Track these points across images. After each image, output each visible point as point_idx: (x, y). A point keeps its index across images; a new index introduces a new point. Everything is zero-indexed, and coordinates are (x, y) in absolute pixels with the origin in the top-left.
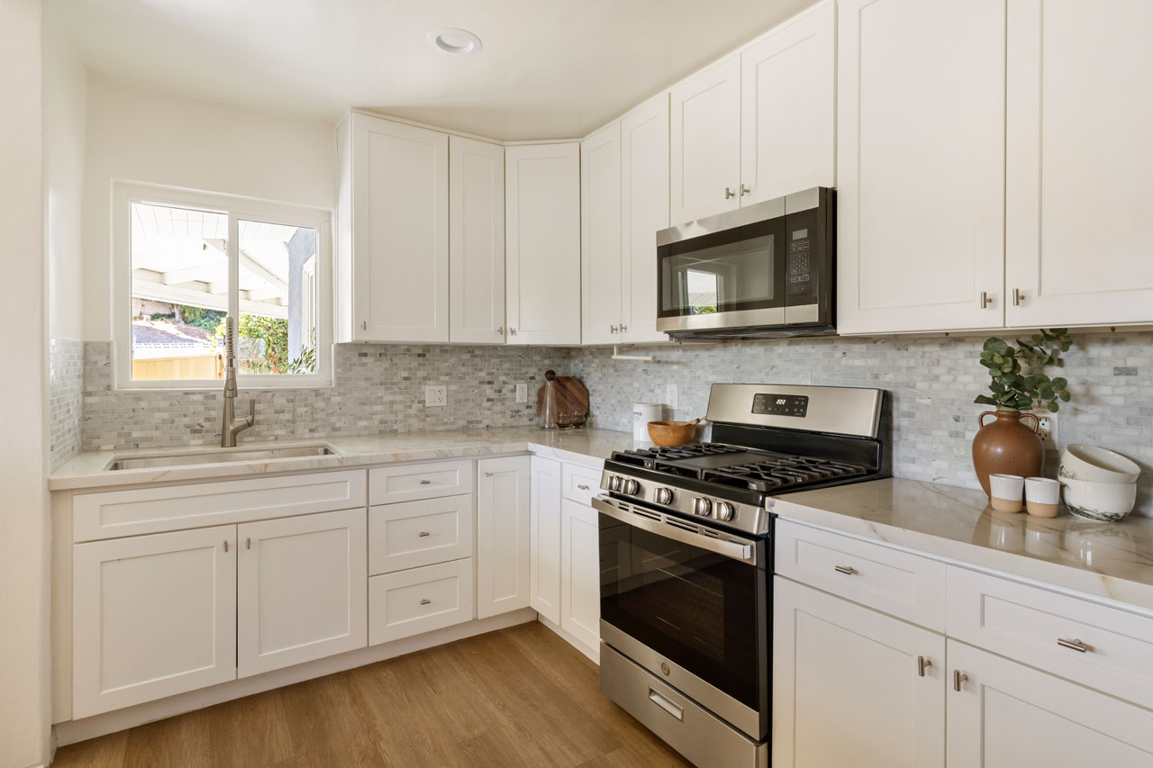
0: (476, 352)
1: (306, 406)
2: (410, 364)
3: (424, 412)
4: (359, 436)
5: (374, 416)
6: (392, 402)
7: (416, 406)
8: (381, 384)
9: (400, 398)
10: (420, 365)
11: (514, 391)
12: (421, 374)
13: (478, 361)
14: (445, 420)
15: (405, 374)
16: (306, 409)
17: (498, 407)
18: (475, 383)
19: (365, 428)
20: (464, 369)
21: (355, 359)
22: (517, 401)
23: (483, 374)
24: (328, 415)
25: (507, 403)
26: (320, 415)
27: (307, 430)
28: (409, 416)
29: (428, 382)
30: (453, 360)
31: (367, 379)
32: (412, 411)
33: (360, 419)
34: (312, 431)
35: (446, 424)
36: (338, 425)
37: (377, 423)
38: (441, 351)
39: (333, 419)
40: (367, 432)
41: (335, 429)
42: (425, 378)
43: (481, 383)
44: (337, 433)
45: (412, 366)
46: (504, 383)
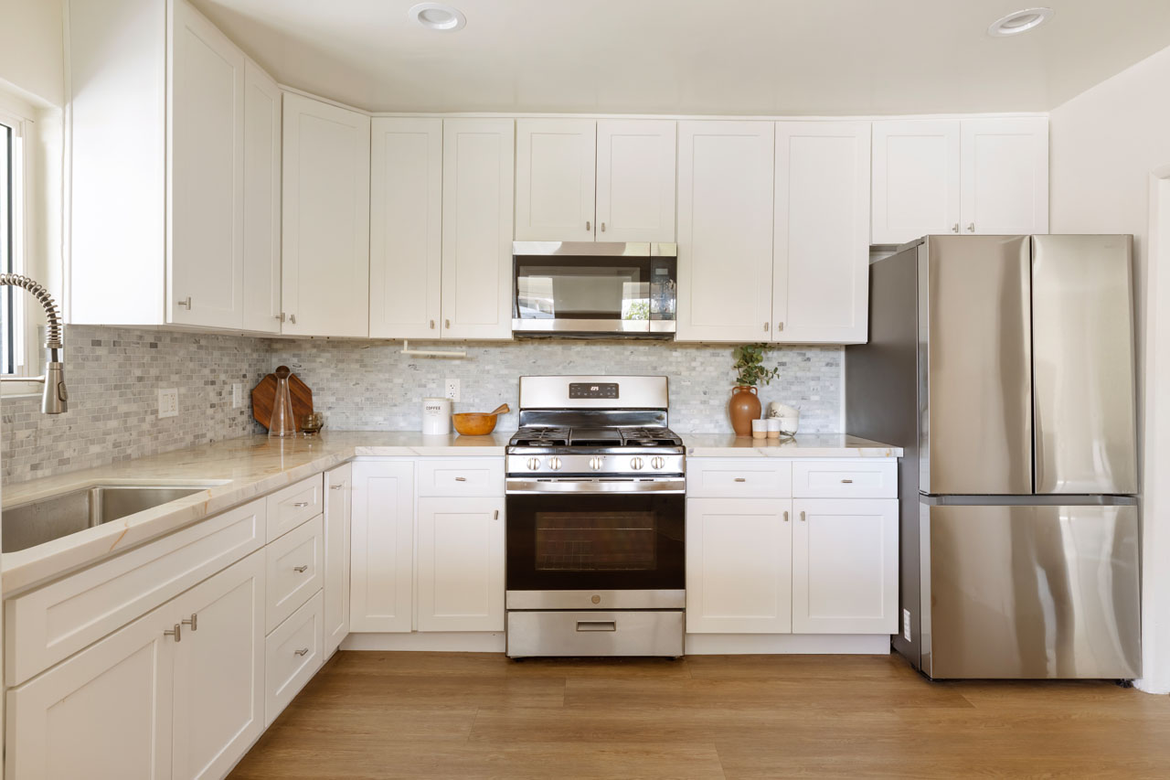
0: (203, 342)
1: (28, 427)
2: (143, 357)
3: (158, 428)
4: (91, 468)
5: (108, 437)
6: (127, 415)
7: (150, 418)
8: (116, 387)
9: (134, 407)
10: (154, 359)
11: (231, 393)
12: (153, 372)
13: (203, 353)
14: (176, 436)
15: (138, 373)
16: (28, 432)
17: (219, 416)
18: (200, 384)
19: (99, 456)
20: (191, 365)
21: (88, 348)
22: (234, 406)
23: (206, 371)
24: (56, 439)
25: (226, 409)
26: (45, 441)
27: (28, 467)
28: (141, 434)
29: (160, 383)
30: (182, 353)
31: (101, 380)
32: (146, 426)
33: (92, 442)
34: (34, 467)
35: (176, 441)
36: (66, 455)
37: (110, 446)
38: (172, 340)
39: (61, 445)
40: (99, 462)
41: (63, 462)
42: (158, 378)
43: (206, 383)
44: (65, 468)
45: (145, 361)
46: (224, 383)
